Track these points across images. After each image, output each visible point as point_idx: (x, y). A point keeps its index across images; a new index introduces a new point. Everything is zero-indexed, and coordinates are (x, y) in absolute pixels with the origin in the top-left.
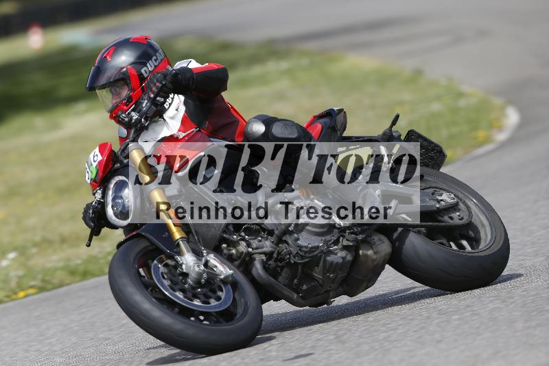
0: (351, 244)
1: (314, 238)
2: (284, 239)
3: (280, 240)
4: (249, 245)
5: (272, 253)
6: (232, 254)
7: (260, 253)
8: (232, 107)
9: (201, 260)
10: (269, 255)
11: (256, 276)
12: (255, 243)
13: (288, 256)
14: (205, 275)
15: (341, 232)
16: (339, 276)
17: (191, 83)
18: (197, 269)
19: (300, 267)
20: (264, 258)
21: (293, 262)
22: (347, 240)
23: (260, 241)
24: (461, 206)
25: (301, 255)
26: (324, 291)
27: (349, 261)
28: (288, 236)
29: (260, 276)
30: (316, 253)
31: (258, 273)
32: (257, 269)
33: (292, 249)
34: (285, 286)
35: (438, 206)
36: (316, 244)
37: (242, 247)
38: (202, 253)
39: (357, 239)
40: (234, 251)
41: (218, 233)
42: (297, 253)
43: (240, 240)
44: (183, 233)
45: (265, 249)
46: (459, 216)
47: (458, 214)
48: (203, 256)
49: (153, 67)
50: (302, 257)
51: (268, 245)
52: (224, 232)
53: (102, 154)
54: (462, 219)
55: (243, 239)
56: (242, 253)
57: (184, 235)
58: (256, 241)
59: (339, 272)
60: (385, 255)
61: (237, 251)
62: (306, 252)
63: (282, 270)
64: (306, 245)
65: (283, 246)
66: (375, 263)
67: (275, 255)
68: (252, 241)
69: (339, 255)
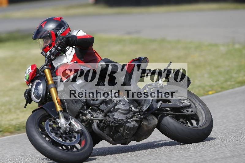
0: (138, 119)
1: (121, 115)
2: (108, 114)
3: (106, 115)
4: (92, 116)
5: (102, 120)
6: (84, 119)
7: (97, 120)
8: (96, 53)
9: (68, 122)
10: (101, 121)
11: (94, 129)
12: (95, 115)
13: (109, 122)
14: (68, 129)
15: (134, 113)
16: (131, 133)
17: (75, 42)
18: (65, 126)
19: (114, 128)
20: (98, 121)
21: (111, 125)
22: (136, 117)
23: (97, 114)
24: (193, 106)
25: (114, 122)
26: (124, 138)
27: (136, 127)
28: (110, 113)
29: (96, 130)
30: (121, 122)
31: (95, 128)
32: (94, 127)
33: (111, 119)
34: (107, 135)
35: (181, 105)
36: (122, 118)
37: (89, 116)
38: (69, 119)
39: (141, 117)
40: (85, 118)
41: (79, 109)
42: (113, 121)
43: (88, 113)
44: (62, 109)
45: (99, 118)
46: (191, 110)
47: (191, 109)
48: (69, 120)
49: (62, 32)
50: (115, 123)
51: (100, 116)
52: (81, 109)
53: (32, 70)
54: (192, 112)
55: (90, 113)
56: (88, 119)
57: (62, 110)
58: (95, 114)
59: (132, 131)
60: (154, 125)
61: (86, 118)
62: (117, 121)
63: (106, 128)
64: (118, 118)
65: (107, 118)
66: (149, 128)
67: (103, 121)
68: (94, 114)
69: (132, 124)
